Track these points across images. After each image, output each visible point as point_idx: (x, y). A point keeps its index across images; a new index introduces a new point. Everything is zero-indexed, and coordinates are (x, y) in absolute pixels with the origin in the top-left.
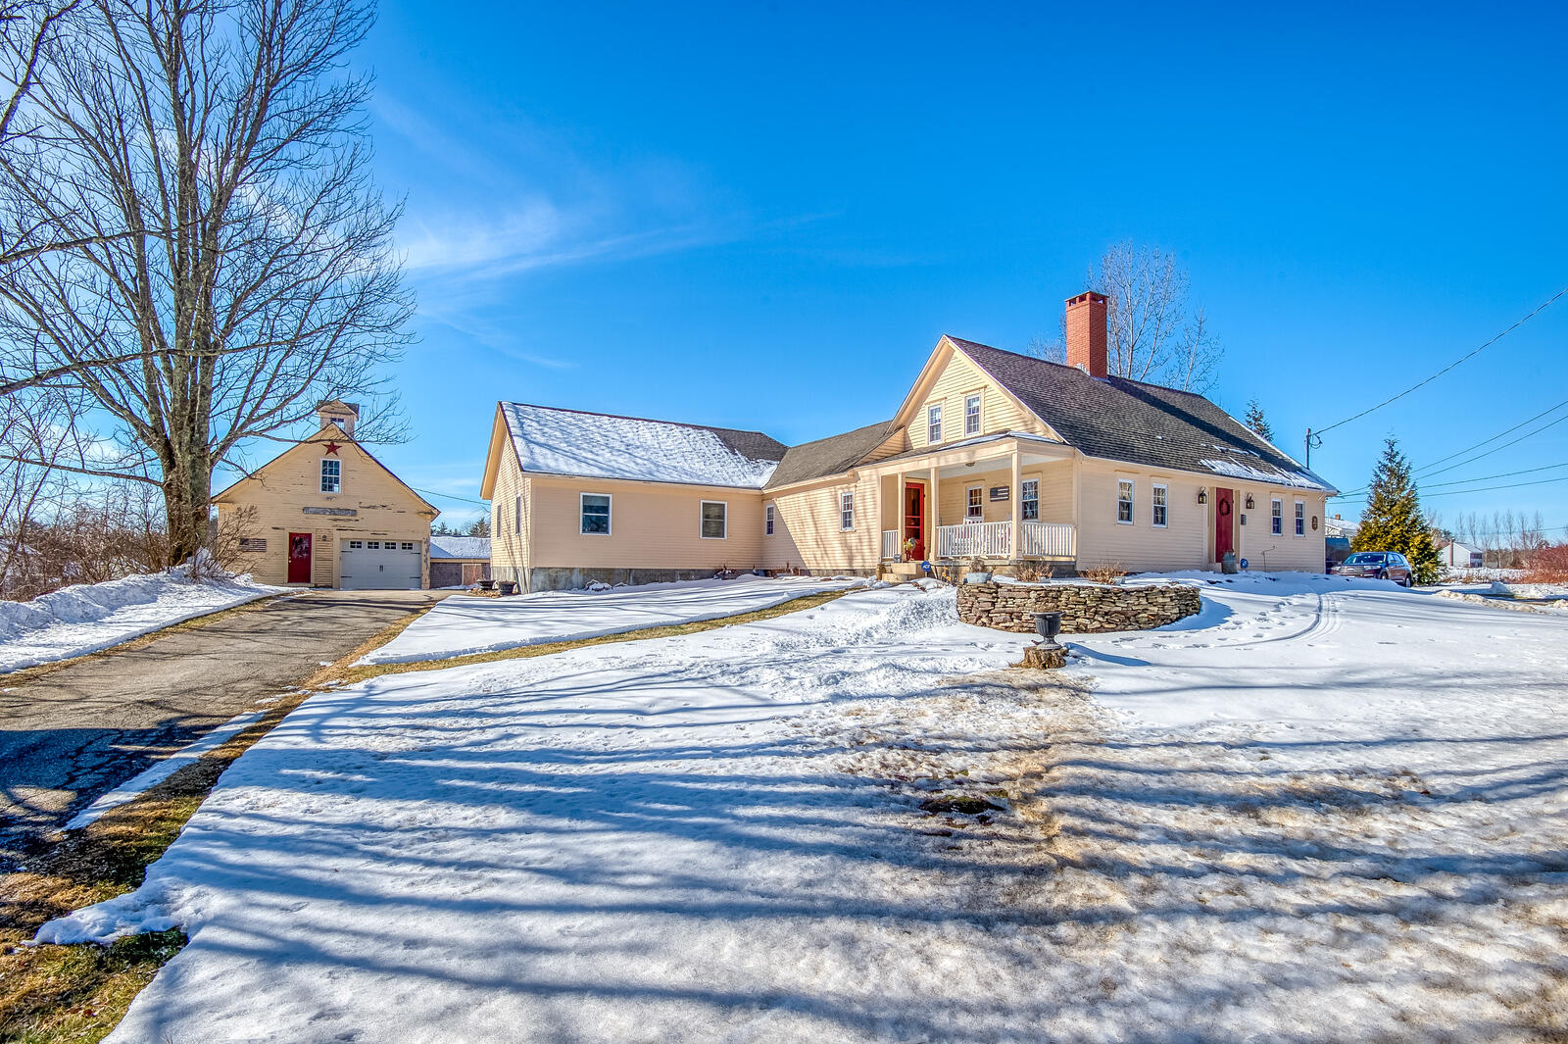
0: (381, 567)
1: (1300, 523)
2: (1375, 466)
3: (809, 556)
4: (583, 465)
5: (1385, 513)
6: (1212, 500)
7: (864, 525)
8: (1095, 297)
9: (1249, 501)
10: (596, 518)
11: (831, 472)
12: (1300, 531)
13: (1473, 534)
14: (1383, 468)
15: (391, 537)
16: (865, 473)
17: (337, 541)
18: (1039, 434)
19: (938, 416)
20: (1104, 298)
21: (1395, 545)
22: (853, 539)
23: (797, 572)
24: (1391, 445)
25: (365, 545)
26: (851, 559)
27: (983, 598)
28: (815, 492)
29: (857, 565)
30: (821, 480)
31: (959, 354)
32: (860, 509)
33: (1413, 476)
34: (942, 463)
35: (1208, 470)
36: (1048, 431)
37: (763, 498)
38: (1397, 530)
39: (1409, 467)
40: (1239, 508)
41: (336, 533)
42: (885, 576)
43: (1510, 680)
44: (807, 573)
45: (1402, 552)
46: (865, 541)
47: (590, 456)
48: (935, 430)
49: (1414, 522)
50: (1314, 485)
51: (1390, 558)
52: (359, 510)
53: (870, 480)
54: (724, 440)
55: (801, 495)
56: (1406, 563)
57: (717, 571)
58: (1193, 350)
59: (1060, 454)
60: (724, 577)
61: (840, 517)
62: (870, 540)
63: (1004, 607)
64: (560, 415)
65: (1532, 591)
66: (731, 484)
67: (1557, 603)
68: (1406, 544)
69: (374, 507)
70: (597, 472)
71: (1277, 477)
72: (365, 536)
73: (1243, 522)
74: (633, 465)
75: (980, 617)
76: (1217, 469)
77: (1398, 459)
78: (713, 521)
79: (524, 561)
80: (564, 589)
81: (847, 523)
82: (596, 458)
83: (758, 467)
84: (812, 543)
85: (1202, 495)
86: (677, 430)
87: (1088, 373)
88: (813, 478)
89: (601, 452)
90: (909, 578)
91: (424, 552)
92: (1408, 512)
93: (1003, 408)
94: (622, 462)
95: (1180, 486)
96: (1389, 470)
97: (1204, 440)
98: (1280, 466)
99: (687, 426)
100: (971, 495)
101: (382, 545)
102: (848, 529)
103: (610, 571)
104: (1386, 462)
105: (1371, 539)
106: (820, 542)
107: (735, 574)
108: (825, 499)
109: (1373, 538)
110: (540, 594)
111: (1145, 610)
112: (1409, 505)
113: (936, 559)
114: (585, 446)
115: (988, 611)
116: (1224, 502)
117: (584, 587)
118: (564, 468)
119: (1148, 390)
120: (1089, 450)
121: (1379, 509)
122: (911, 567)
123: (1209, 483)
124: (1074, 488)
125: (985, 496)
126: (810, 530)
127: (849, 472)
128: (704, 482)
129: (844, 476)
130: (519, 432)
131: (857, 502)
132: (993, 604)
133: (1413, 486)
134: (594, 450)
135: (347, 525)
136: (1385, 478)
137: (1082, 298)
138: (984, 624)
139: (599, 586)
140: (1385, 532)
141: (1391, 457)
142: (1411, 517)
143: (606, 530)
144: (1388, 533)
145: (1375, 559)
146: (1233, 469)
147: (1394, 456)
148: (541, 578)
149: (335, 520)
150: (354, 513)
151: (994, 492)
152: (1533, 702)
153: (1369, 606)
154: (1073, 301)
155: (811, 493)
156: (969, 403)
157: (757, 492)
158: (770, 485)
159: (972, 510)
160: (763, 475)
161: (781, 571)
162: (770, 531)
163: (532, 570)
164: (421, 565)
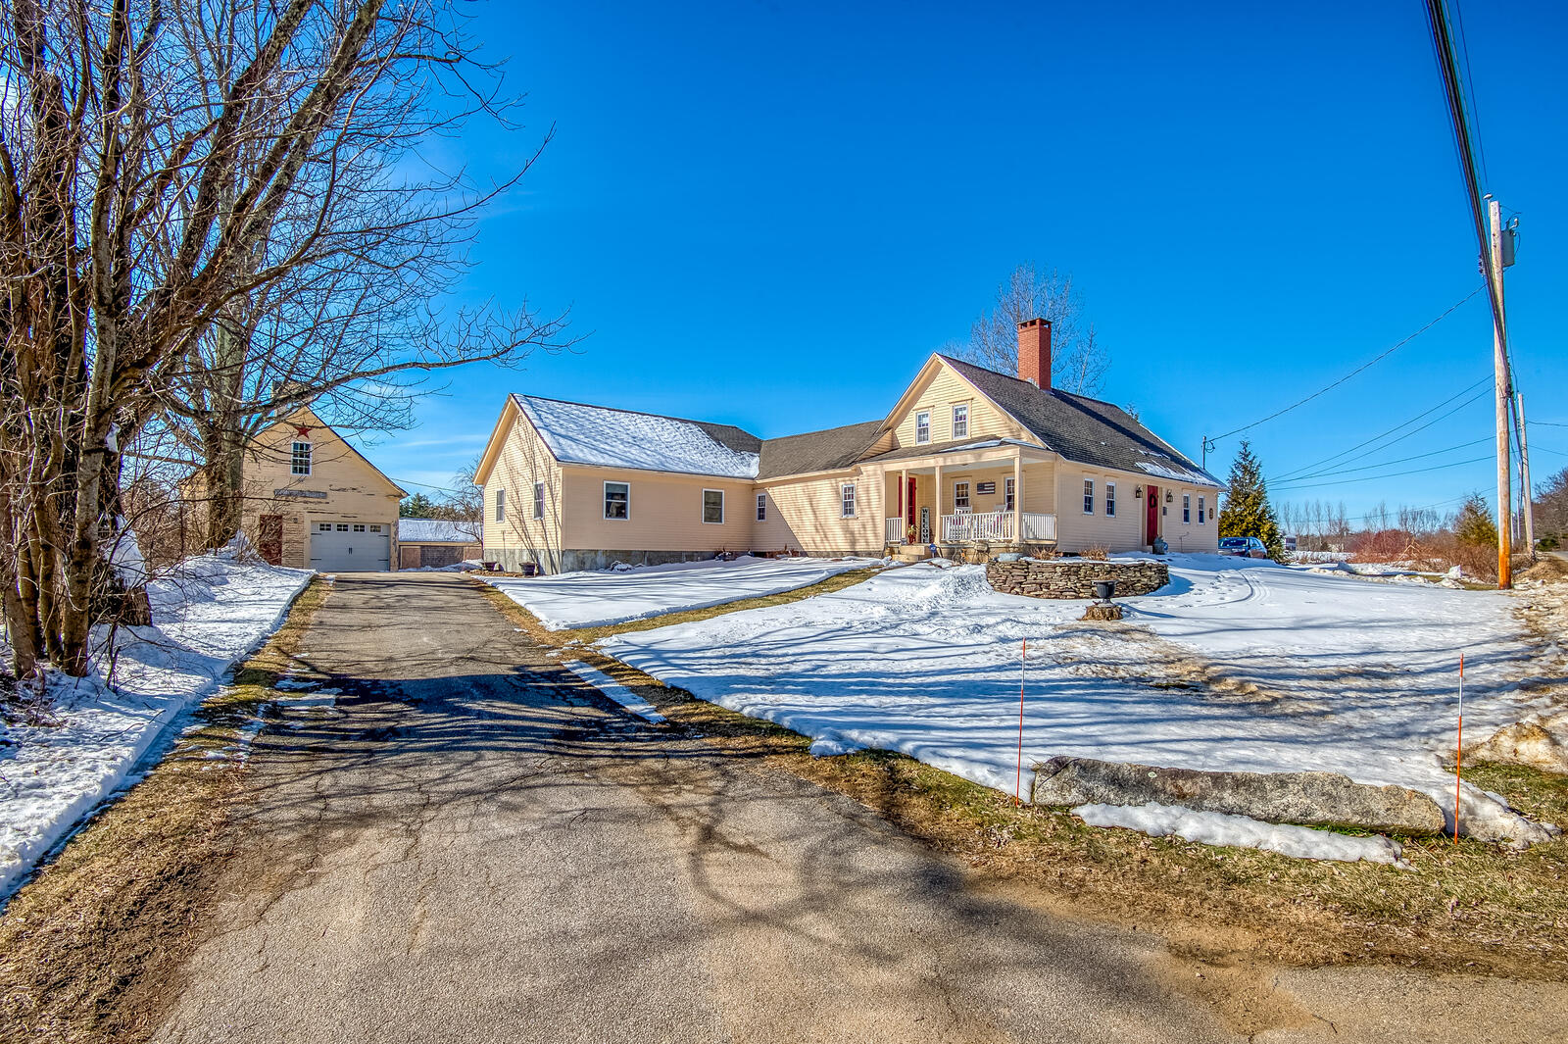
0: (350, 550)
1: (1201, 513)
2: (1231, 463)
3: (806, 539)
4: (605, 455)
5: (1240, 504)
6: (1145, 494)
7: (867, 513)
8: (1043, 322)
9: (1169, 496)
10: (617, 503)
11: (834, 466)
12: (1201, 520)
13: (1287, 521)
14: (1238, 465)
15: (360, 519)
16: (868, 468)
17: (307, 524)
18: (1025, 440)
19: (925, 421)
20: (1049, 323)
21: (1249, 531)
22: (855, 526)
23: (795, 554)
24: (1245, 446)
25: (334, 527)
26: (853, 542)
27: (1016, 572)
28: (814, 483)
29: (860, 547)
30: (824, 473)
31: (947, 368)
32: (863, 499)
33: (1263, 473)
34: (949, 463)
35: (1142, 471)
36: (1034, 439)
37: (754, 488)
38: (1251, 519)
39: (1259, 466)
40: (1162, 502)
41: (306, 515)
42: (895, 556)
43: (1408, 623)
44: (805, 554)
45: (1256, 536)
46: (869, 527)
47: (608, 448)
48: (923, 431)
49: (1264, 511)
50: (1213, 483)
51: (1251, 542)
52: (330, 493)
53: (875, 474)
54: (708, 433)
55: (797, 485)
56: (1259, 544)
57: (717, 553)
58: (1085, 359)
59: (1043, 457)
60: (724, 558)
61: (840, 507)
62: (875, 526)
63: (1035, 579)
64: (567, 408)
65: (1370, 569)
66: (729, 474)
67: (1397, 577)
68: (1258, 530)
69: (344, 490)
70: (619, 463)
71: (1186, 476)
72: (337, 518)
73: (1165, 513)
74: (644, 456)
75: (1013, 588)
76: (1149, 470)
77: (1250, 458)
78: (713, 508)
79: (555, 542)
80: (590, 569)
81: (848, 509)
82: (613, 449)
83: (743, 458)
84: (810, 528)
85: (1138, 491)
86: (668, 424)
87: (1038, 387)
88: (812, 470)
89: (614, 444)
90: (920, 558)
91: (393, 535)
92: (1259, 504)
93: (987, 416)
94: (634, 453)
95: (1124, 483)
96: (1244, 468)
97: (1133, 446)
98: (1186, 467)
99: (676, 419)
100: (958, 489)
101: (351, 528)
102: (850, 516)
103: (628, 553)
104: (1241, 461)
105: (1229, 526)
106: (819, 527)
107: (735, 555)
108: (825, 490)
109: (1231, 525)
110: (573, 574)
111: (1139, 581)
112: (1259, 497)
113: (941, 542)
114: (598, 437)
115: (1021, 583)
116: (1153, 494)
117: (608, 567)
118: (593, 459)
119: (1082, 402)
120: (1067, 455)
121: (1234, 500)
122: (919, 549)
123: (1143, 481)
124: (1055, 485)
125: (972, 491)
126: (808, 518)
127: (853, 468)
128: (708, 472)
129: (849, 470)
130: (541, 425)
131: (860, 491)
132: (1025, 577)
133: (1263, 481)
134: (609, 441)
135: (318, 507)
136: (1239, 473)
137: (1033, 323)
138: (1017, 593)
139: (624, 566)
140: (1240, 520)
141: (1245, 456)
142: (1261, 508)
143: (625, 517)
144: (1242, 521)
145: (1239, 543)
146: (1158, 470)
147: (1247, 456)
148: (571, 558)
149: (306, 502)
150: (324, 496)
151: (981, 487)
152: (1433, 633)
153: (1279, 579)
154: (1025, 325)
155: (809, 484)
156: (957, 411)
157: (750, 482)
158: (760, 477)
159: (958, 502)
160: (752, 468)
161: (780, 553)
162: (761, 517)
163: (563, 552)
164: (389, 548)
